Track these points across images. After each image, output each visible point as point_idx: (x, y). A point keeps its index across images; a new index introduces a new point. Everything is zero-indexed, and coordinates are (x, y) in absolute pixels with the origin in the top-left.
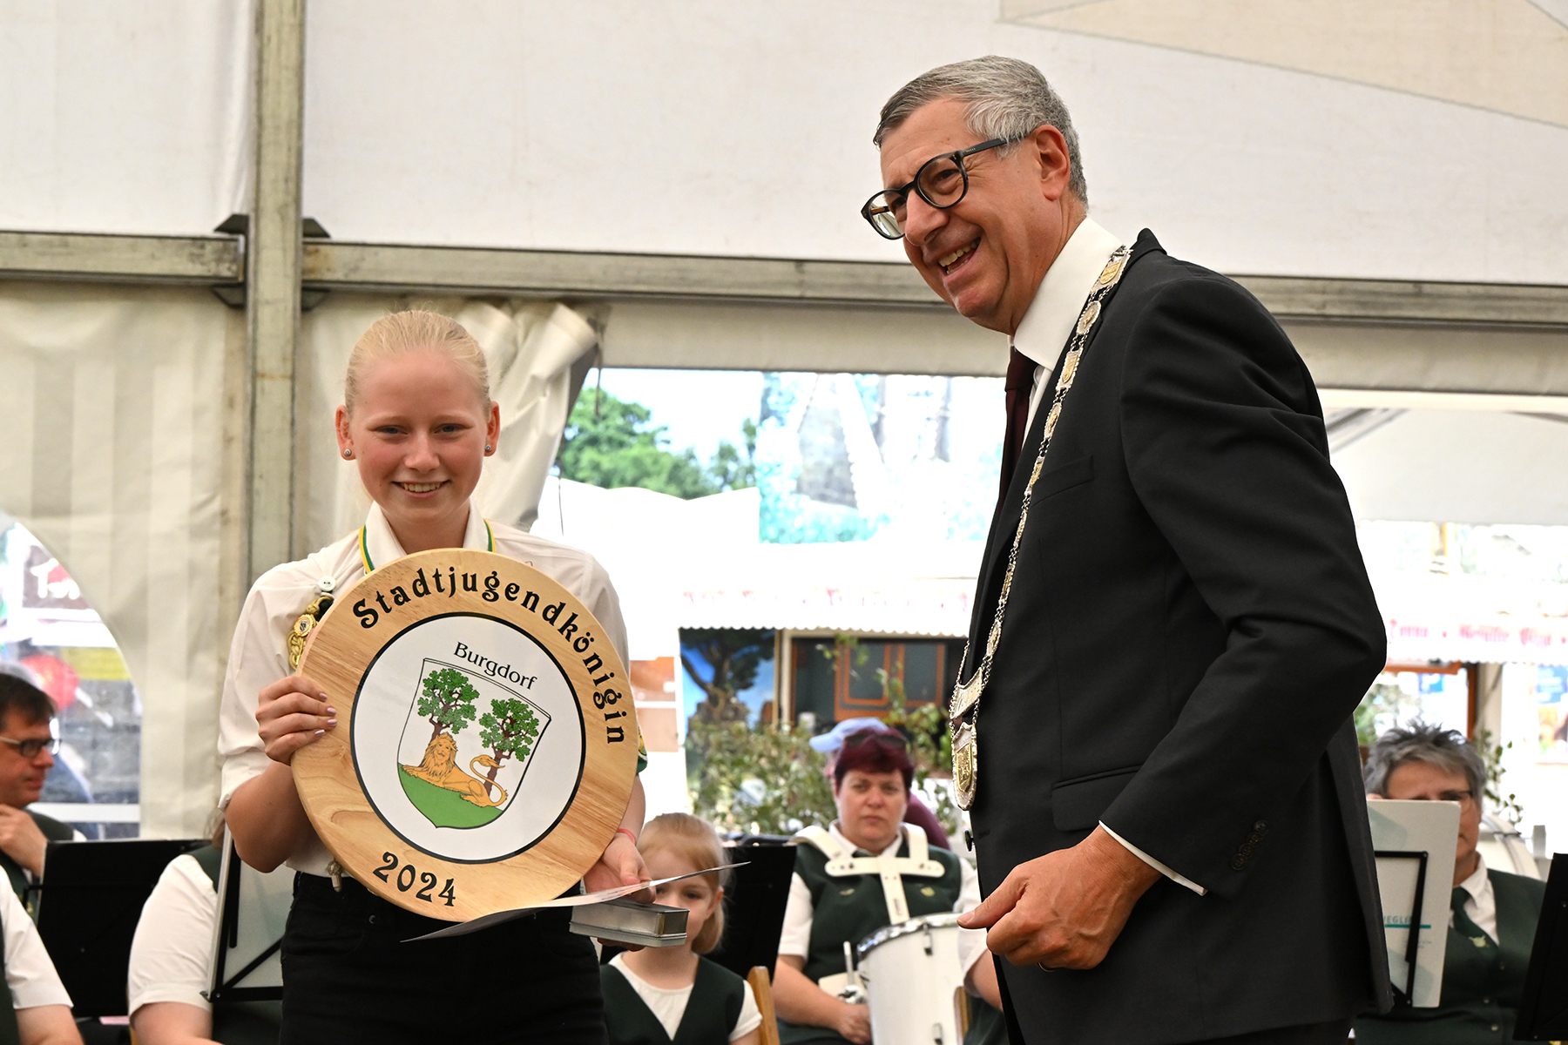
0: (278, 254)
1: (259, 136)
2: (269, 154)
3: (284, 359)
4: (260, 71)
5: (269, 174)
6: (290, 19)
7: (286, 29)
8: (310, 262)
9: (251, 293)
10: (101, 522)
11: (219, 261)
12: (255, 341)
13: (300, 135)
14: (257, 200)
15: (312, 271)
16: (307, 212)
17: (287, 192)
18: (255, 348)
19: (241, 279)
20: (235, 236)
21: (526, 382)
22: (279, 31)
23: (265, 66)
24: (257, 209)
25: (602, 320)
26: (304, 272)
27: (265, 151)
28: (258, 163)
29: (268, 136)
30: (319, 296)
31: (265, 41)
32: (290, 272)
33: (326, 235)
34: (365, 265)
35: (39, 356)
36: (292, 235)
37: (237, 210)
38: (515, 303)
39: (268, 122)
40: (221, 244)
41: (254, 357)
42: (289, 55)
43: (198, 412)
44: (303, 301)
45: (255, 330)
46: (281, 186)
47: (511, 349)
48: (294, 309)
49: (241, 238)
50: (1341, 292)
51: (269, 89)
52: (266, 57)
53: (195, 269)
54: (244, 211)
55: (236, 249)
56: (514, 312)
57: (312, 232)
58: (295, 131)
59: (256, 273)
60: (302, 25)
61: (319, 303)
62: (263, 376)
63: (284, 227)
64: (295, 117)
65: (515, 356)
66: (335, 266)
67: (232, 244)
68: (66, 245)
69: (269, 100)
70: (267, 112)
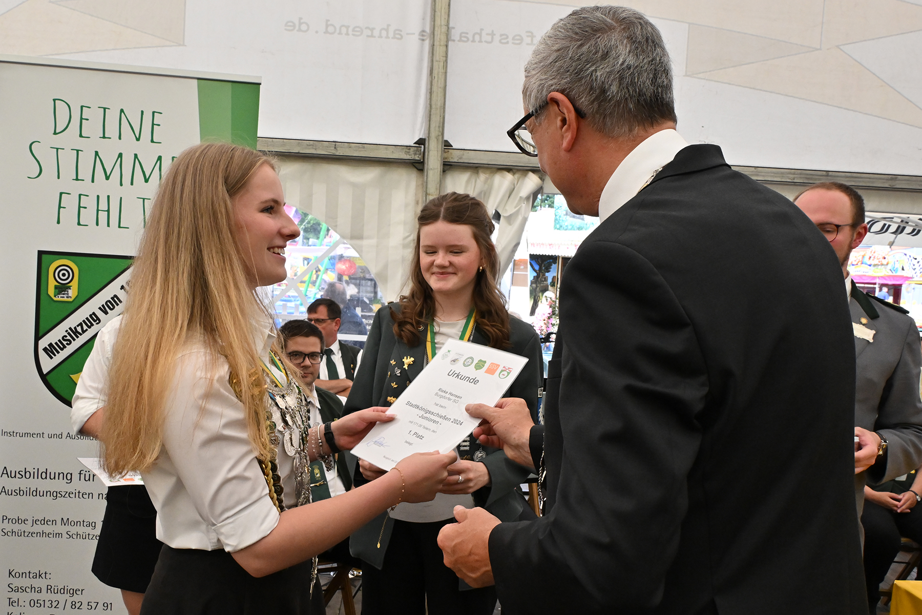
0: (436, 152)
1: (430, 111)
2: (433, 118)
3: (437, 189)
4: (431, 89)
5: (433, 125)
6: (441, 70)
7: (441, 74)
8: (446, 155)
9: (426, 165)
10: (374, 241)
11: (415, 154)
12: (427, 182)
13: (444, 111)
14: (429, 133)
15: (446, 158)
16: (445, 139)
17: (439, 131)
18: (427, 185)
19: (422, 160)
20: (421, 146)
21: (518, 198)
22: (438, 74)
23: (433, 87)
24: (429, 137)
25: (543, 178)
26: (444, 159)
27: (432, 117)
28: (430, 121)
29: (433, 111)
30: (449, 167)
31: (433, 78)
32: (440, 159)
33: (452, 146)
34: (464, 157)
35: (354, 185)
36: (440, 146)
37: (421, 137)
38: (514, 171)
39: (433, 106)
40: (416, 148)
41: (427, 188)
42: (441, 84)
43: (406, 205)
44: (443, 169)
45: (427, 179)
46: (437, 129)
47: (513, 187)
48: (441, 172)
49: (423, 146)
50: (801, 174)
51: (434, 95)
52: (433, 84)
53: (408, 157)
54: (424, 138)
55: (421, 150)
56: (514, 174)
57: (447, 145)
58: (442, 110)
59: (428, 159)
60: (446, 73)
61: (448, 170)
62: (429, 194)
63: (438, 143)
64: (443, 105)
65: (514, 189)
66: (454, 157)
67: (420, 148)
68: (364, 147)
69: (434, 98)
70: (433, 103)
